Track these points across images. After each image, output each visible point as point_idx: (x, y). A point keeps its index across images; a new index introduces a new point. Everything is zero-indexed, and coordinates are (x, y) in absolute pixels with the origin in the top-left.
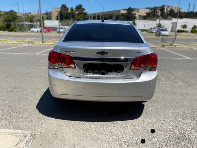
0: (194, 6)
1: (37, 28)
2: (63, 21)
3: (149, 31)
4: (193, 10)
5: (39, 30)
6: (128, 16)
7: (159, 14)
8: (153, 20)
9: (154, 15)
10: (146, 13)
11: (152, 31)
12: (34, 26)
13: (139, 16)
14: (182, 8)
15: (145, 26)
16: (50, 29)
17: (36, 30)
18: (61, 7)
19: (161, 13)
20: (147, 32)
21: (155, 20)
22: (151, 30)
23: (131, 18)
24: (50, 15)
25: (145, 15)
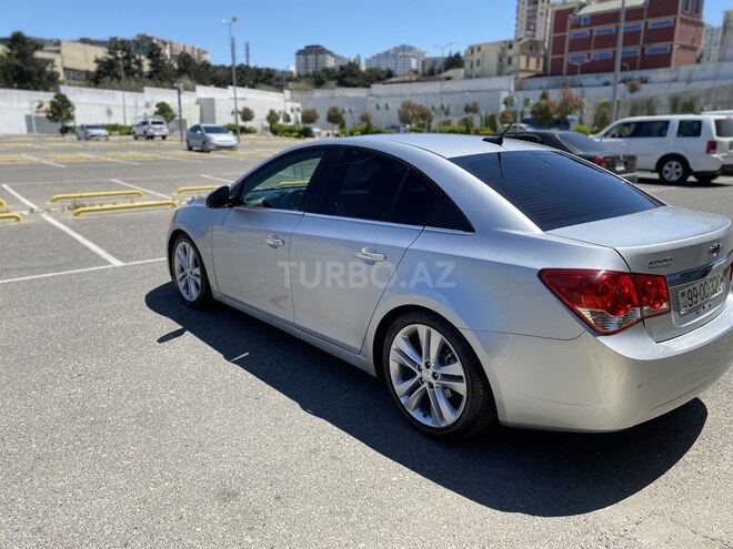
0: (247, 50)
3: (139, 131)
4: (248, 61)
6: (19, 68)
7: (146, 68)
8: (132, 90)
9: (129, 72)
10: (97, 61)
11: (151, 132)
13: (65, 69)
14: (205, 52)
15: (109, 113)
19: (152, 66)
20: (131, 137)
21: (140, 90)
22: (146, 127)
23: (35, 78)
25: (93, 67)
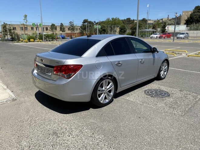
1: (156, 34)
2: (192, 25)
5: (158, 36)
12: (155, 32)
16: (171, 34)
17: (155, 36)
18: (194, 9)
24: (179, 19)
